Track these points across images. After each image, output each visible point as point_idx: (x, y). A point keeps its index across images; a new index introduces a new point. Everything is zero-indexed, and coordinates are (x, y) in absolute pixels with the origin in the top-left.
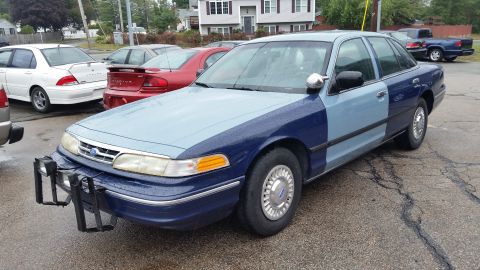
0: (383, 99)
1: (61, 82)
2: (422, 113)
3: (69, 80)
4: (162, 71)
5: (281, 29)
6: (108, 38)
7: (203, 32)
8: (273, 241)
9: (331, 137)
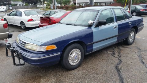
0: (116, 29)
1: (29, 21)
2: (133, 33)
3: (31, 20)
4: (55, 18)
5: (102, 4)
6: (49, 7)
7: (77, 5)
8: (72, 72)
9: (94, 41)
